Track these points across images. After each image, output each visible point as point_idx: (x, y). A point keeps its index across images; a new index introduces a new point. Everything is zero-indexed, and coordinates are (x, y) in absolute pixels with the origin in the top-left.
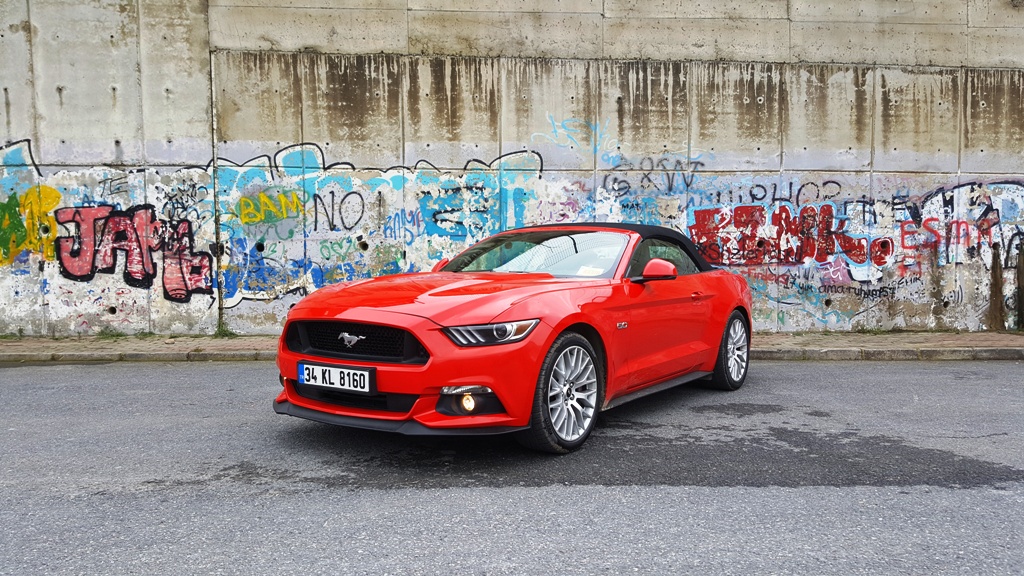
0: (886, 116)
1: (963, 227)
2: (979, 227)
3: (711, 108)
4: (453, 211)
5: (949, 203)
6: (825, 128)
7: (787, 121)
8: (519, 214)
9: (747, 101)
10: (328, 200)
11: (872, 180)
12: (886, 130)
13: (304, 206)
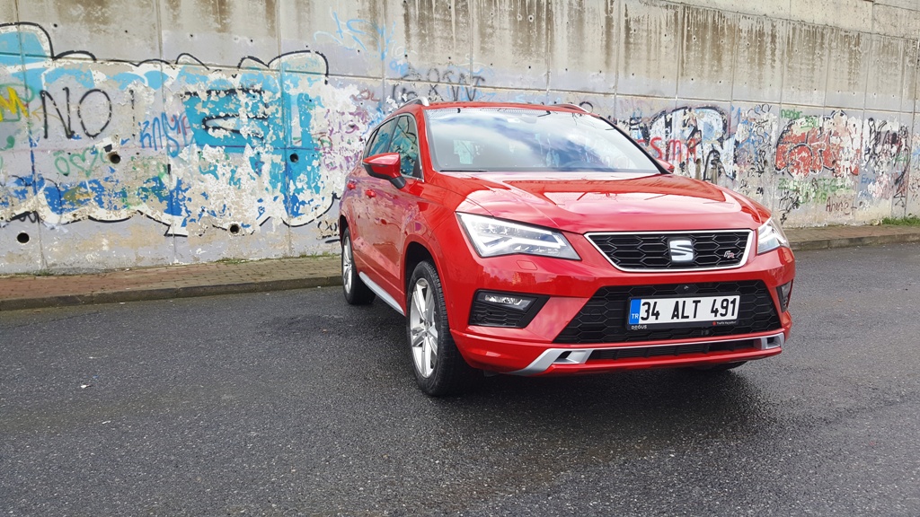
0: (627, 43)
1: (677, 145)
2: (688, 145)
3: (489, 22)
4: (227, 116)
5: (668, 124)
6: (582, 51)
7: (552, 42)
8: (305, 123)
9: (520, 18)
10: (60, 97)
11: (615, 103)
12: (627, 57)
13: (27, 106)
